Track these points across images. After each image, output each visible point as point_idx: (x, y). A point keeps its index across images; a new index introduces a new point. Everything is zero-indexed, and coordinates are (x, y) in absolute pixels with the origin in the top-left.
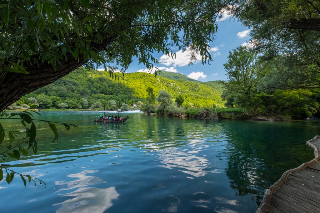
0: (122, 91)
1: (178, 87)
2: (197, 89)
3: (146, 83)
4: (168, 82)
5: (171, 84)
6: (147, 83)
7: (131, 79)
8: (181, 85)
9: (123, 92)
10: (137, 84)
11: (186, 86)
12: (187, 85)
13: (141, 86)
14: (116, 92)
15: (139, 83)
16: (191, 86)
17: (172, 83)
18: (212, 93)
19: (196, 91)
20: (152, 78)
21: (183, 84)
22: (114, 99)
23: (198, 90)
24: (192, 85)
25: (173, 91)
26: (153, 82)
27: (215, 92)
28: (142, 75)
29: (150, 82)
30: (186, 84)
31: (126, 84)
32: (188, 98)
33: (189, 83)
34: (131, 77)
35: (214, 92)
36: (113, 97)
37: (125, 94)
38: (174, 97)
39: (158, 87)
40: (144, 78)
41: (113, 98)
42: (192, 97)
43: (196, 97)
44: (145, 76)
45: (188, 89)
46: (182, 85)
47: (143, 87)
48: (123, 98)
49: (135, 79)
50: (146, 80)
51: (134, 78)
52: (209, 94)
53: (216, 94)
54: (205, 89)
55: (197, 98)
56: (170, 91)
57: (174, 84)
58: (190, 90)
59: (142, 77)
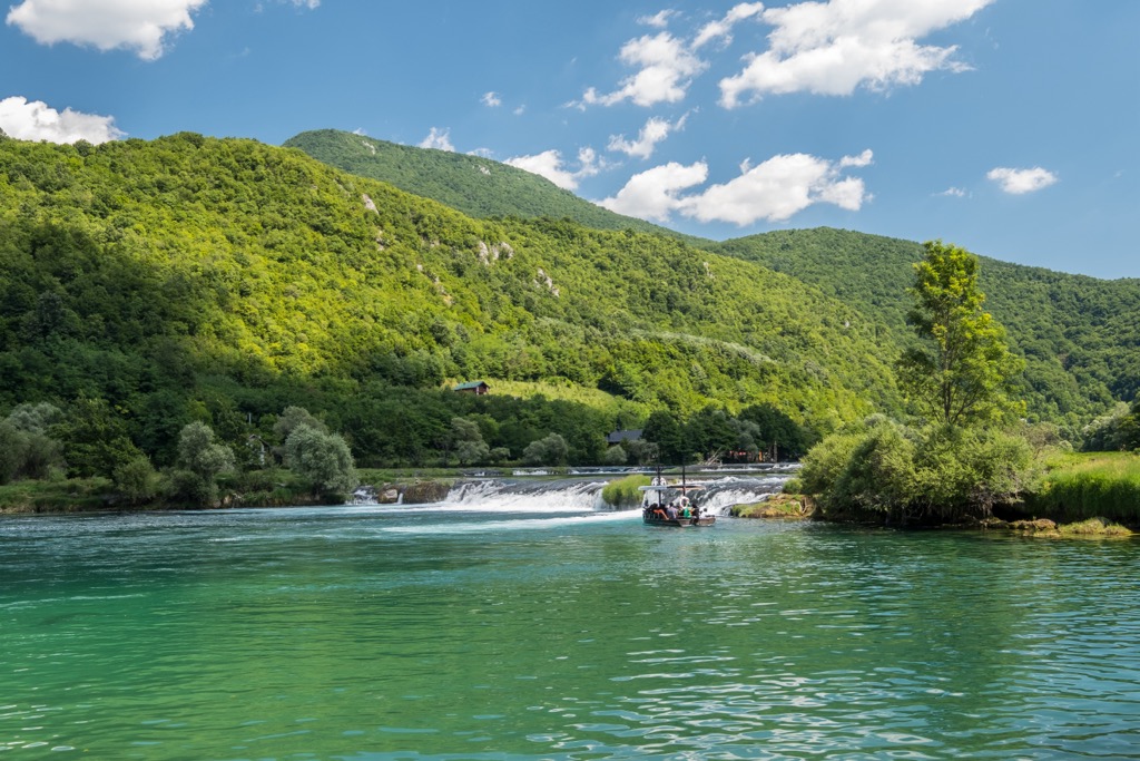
0: (84, 314)
1: (542, 280)
2: (694, 300)
3: (277, 235)
4: (451, 237)
5: (484, 249)
6: (290, 236)
7: (130, 204)
8: (557, 263)
9: (97, 318)
10: (206, 247)
11: (601, 267)
12: (608, 262)
13: (244, 264)
14: (28, 317)
15: (218, 234)
16: (640, 274)
17: (490, 239)
18: (815, 335)
19: (684, 310)
20: (328, 198)
21: (576, 249)
22: (40, 386)
23: (700, 303)
24: (645, 264)
25: (521, 309)
26: (344, 226)
27: (833, 320)
28: (232, 160)
29: (309, 232)
30: (601, 255)
31: (101, 247)
32: (664, 372)
33: (624, 247)
34: (132, 181)
35: (826, 323)
36: (27, 367)
37: (112, 334)
38: (543, 369)
39: (388, 277)
40: (249, 189)
41: (26, 376)
42: (696, 364)
43: (727, 365)
44: (262, 170)
45: (616, 295)
46: (568, 259)
47: (265, 275)
48: (118, 382)
49: (168, 197)
50: (270, 213)
51: (161, 186)
52: (796, 340)
53: (845, 342)
54: (759, 298)
55: (730, 372)
56: (502, 317)
57: (503, 255)
58: (640, 309)
59: (231, 181)
